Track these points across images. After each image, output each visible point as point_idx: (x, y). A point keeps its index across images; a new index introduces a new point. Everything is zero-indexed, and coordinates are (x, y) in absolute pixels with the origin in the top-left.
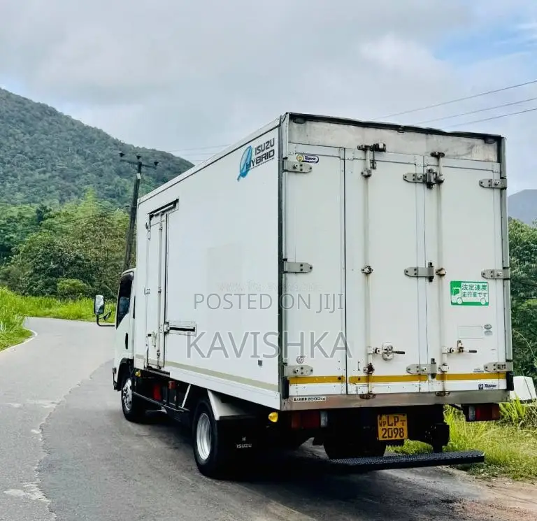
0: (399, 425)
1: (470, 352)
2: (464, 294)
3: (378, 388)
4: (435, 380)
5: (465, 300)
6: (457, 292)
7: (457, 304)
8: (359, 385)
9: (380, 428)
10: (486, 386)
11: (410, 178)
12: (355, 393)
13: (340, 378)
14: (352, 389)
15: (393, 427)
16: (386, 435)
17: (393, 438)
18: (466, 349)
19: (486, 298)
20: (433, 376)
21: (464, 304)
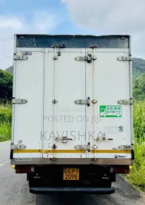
0: (74, 173)
1: (109, 139)
2: (107, 111)
3: (59, 156)
4: (90, 152)
5: (108, 114)
6: (103, 111)
7: (103, 116)
8: (49, 154)
9: (64, 174)
10: (119, 156)
11: (78, 59)
12: (47, 157)
13: (39, 151)
14: (45, 156)
15: (72, 174)
16: (68, 177)
17: (71, 179)
18: (107, 138)
19: (120, 113)
20: (89, 151)
21: (107, 116)
